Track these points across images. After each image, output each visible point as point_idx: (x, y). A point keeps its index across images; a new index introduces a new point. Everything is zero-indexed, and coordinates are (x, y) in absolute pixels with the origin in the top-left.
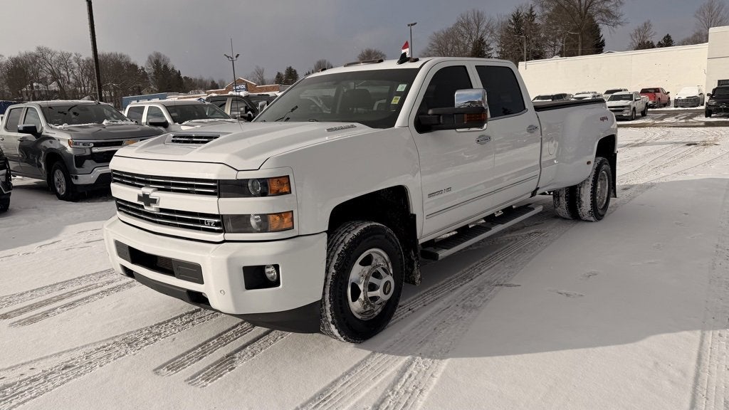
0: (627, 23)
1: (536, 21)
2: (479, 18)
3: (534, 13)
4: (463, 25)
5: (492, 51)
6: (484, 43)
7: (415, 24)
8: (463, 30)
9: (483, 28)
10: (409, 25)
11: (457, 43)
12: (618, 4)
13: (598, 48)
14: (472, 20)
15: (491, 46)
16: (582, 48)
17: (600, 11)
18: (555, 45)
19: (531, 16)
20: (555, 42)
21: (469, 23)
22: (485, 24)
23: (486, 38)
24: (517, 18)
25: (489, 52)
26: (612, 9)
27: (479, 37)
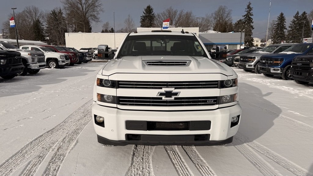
0: (102, 21)
1: (64, 15)
2: (36, 10)
3: (62, 12)
4: (28, 12)
5: (44, 26)
6: (40, 22)
7: (16, 8)
8: (27, 14)
9: (38, 15)
10: (12, 9)
11: (25, 20)
12: (98, 14)
13: (89, 30)
14: (32, 11)
15: (44, 24)
16: (86, 29)
17: (91, 15)
18: (72, 27)
19: (60, 13)
20: (72, 25)
21: (30, 12)
22: (39, 13)
23: (41, 19)
24: (54, 13)
25: (42, 27)
26: (96, 15)
27: (37, 18)
